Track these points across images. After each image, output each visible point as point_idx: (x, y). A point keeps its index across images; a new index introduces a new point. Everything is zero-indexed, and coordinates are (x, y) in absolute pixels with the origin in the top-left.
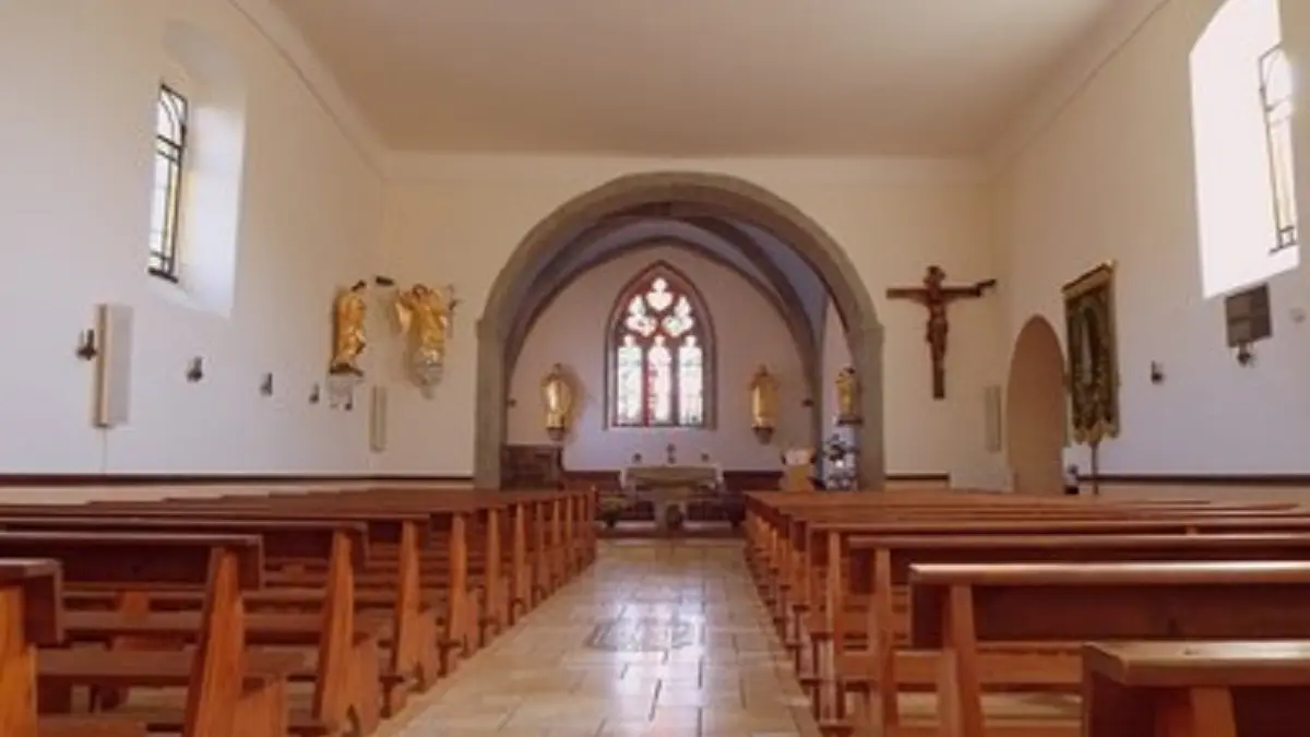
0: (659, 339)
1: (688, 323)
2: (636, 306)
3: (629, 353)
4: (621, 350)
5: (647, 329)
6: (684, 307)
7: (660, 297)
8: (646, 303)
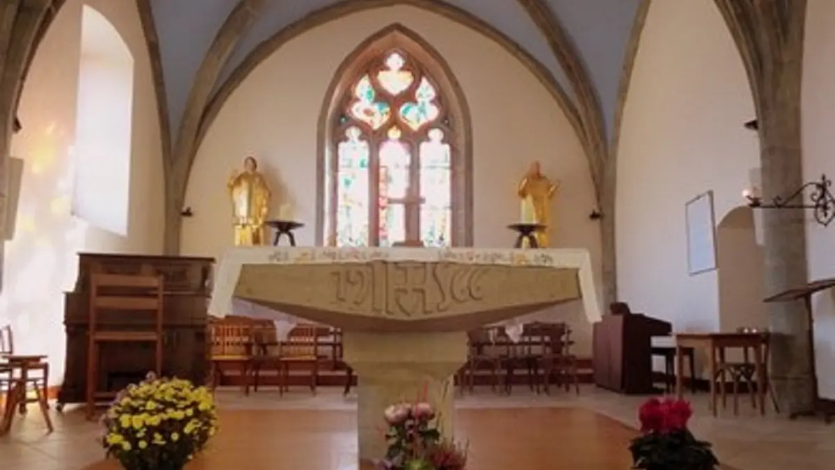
0: (394, 134)
1: (433, 113)
2: (363, 88)
3: (354, 150)
4: (342, 145)
5: (379, 118)
6: (426, 91)
7: (395, 78)
8: (375, 85)
